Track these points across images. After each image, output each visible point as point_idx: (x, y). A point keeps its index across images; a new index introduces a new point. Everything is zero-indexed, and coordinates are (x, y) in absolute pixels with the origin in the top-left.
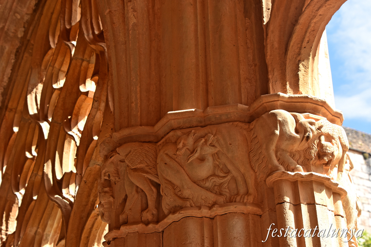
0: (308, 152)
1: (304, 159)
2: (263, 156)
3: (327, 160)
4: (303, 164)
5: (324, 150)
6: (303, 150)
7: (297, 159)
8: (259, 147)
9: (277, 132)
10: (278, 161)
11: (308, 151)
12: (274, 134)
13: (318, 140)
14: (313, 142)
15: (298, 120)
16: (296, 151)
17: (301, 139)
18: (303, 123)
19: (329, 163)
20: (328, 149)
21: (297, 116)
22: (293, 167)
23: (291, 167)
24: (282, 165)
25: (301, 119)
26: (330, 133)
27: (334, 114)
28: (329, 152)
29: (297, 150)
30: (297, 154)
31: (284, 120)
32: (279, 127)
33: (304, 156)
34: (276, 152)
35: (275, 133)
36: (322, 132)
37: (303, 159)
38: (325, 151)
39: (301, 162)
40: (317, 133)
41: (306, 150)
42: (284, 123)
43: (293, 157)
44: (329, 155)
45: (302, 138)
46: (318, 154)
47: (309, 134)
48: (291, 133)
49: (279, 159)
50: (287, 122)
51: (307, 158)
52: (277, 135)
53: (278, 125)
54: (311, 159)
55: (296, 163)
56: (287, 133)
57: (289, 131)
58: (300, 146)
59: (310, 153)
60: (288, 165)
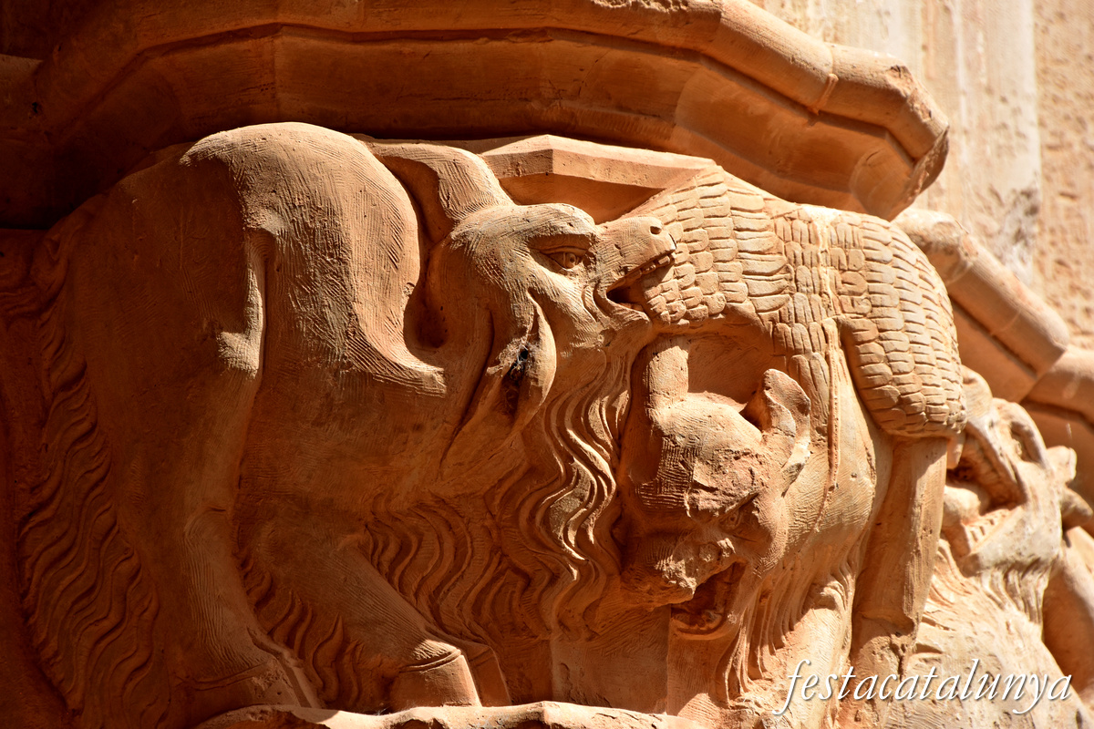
0: (524, 514)
1: (494, 580)
2: (126, 568)
3: (691, 583)
4: (485, 627)
5: (665, 493)
6: (487, 498)
7: (433, 583)
8: (95, 477)
9: (247, 350)
10: (259, 605)
11: (529, 505)
12: (214, 361)
13: (624, 397)
14: (569, 414)
15: (442, 212)
16: (421, 505)
17: (460, 401)
18: (479, 251)
19: (718, 600)
20: (700, 474)
21: (434, 177)
22: (382, 658)
23: (373, 660)
24: (289, 643)
25: (472, 208)
26: (746, 307)
27: (822, 104)
28: (702, 504)
29: (429, 501)
30: (430, 537)
31: (309, 232)
32: (257, 298)
33: (493, 552)
34: (244, 525)
35: (224, 360)
36: (655, 316)
37: (488, 575)
38: (668, 493)
39: (467, 607)
40: (609, 333)
41: (508, 497)
42: (303, 259)
43: (394, 563)
44: (709, 532)
45: (464, 388)
46: (614, 525)
47: (524, 354)
48: (367, 351)
49: (265, 585)
50: (335, 248)
51: (517, 571)
52: (242, 373)
53: (254, 280)
54: (554, 579)
55: (421, 624)
56: (328, 351)
57: (353, 330)
58: (451, 460)
59: (546, 521)
60: (345, 641)
